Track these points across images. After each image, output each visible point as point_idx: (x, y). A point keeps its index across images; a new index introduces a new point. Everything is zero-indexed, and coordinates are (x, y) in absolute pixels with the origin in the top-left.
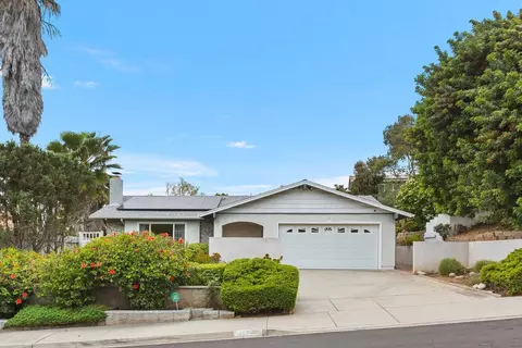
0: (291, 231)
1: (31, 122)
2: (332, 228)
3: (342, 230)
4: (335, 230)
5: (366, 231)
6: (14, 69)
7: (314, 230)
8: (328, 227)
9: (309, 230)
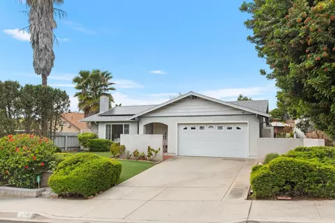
0: (186, 128)
1: (45, 67)
2: (214, 126)
3: (221, 128)
4: (216, 127)
5: (238, 128)
6: (35, 38)
7: (201, 128)
8: (211, 125)
9: (198, 127)
